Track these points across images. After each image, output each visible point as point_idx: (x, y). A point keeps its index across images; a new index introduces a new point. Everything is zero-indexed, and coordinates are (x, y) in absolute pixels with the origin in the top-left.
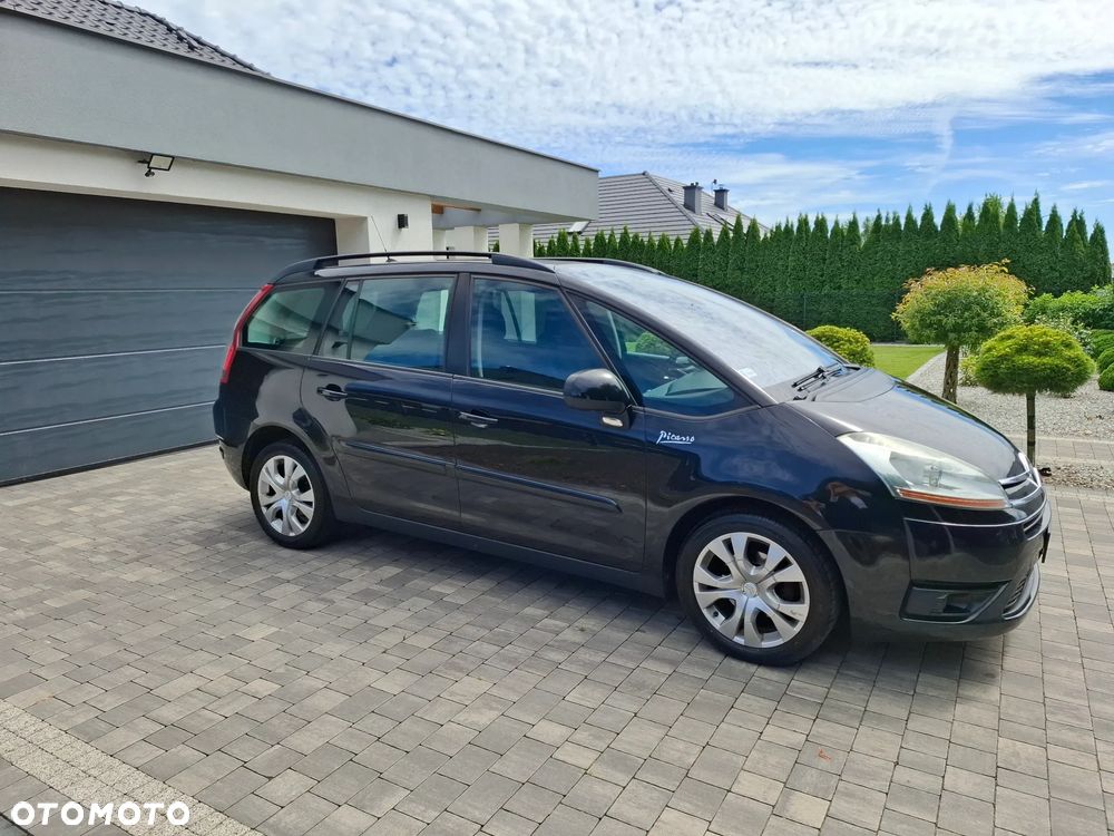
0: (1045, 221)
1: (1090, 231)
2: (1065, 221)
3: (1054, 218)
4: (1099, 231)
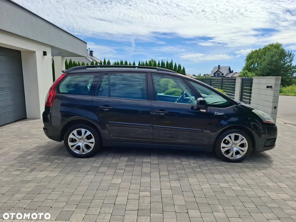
0: (174, 66)
1: (182, 68)
2: (178, 66)
3: (176, 65)
4: (184, 69)
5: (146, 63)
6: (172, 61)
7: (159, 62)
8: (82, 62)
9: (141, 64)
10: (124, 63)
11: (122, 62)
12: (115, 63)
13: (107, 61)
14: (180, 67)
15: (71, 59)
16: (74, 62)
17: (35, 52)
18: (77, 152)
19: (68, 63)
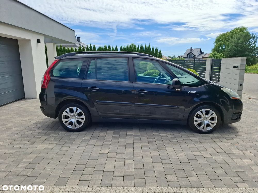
0: (151, 49)
1: (159, 51)
2: (155, 49)
3: (153, 49)
4: (160, 51)
5: (127, 47)
6: (150, 45)
7: (138, 46)
8: (71, 47)
9: (122, 48)
10: (108, 48)
11: (106, 47)
12: (100, 48)
13: (92, 46)
14: (157, 50)
15: (61, 45)
16: (64, 48)
17: (30, 40)
18: (70, 127)
19: (59, 48)
